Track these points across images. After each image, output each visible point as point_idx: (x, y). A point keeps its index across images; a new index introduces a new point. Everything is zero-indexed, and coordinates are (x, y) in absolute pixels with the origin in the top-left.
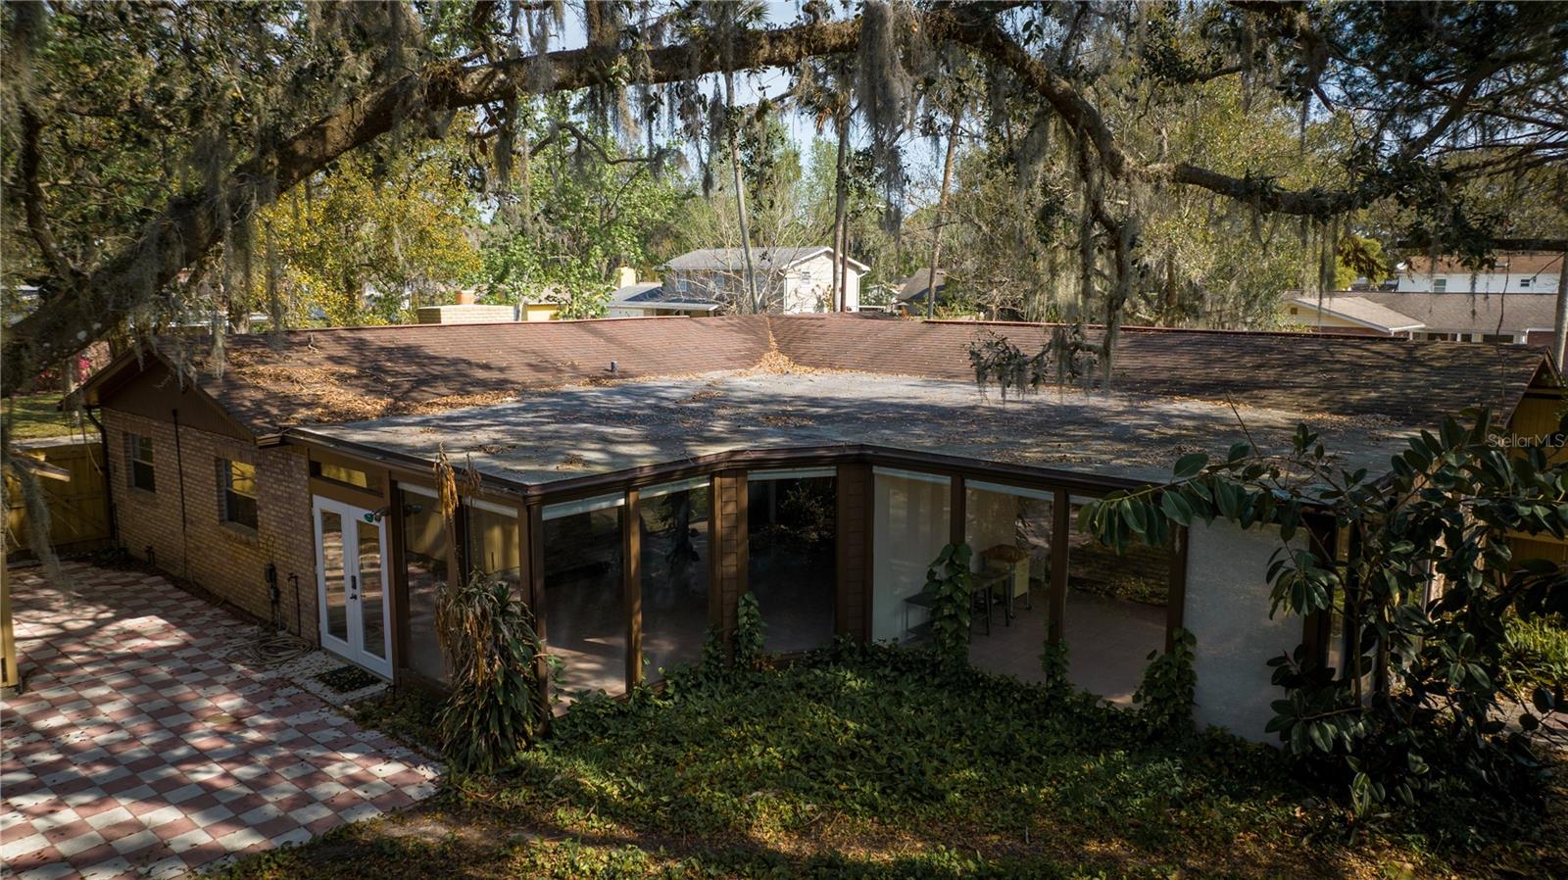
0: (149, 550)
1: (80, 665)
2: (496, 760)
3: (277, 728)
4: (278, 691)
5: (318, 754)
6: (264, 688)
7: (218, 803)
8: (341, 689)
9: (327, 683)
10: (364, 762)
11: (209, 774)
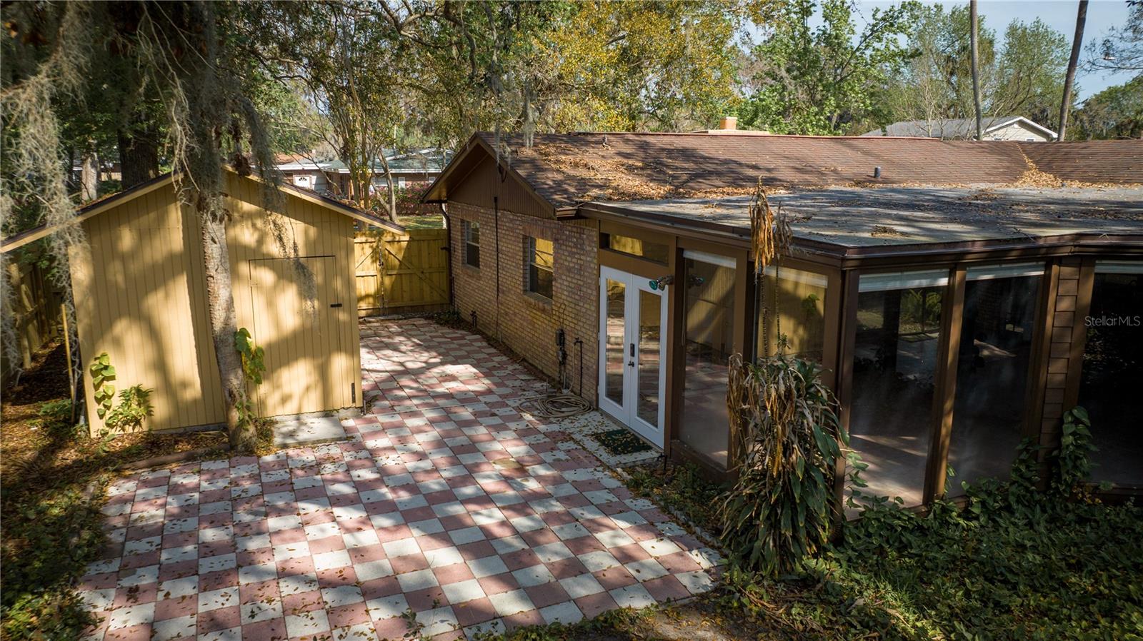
0: (474, 314)
1: (410, 398)
2: (783, 563)
3: (557, 481)
4: (559, 444)
5: (590, 516)
6: (547, 440)
7: (495, 552)
8: (615, 451)
9: (603, 443)
10: (636, 536)
11: (489, 518)
